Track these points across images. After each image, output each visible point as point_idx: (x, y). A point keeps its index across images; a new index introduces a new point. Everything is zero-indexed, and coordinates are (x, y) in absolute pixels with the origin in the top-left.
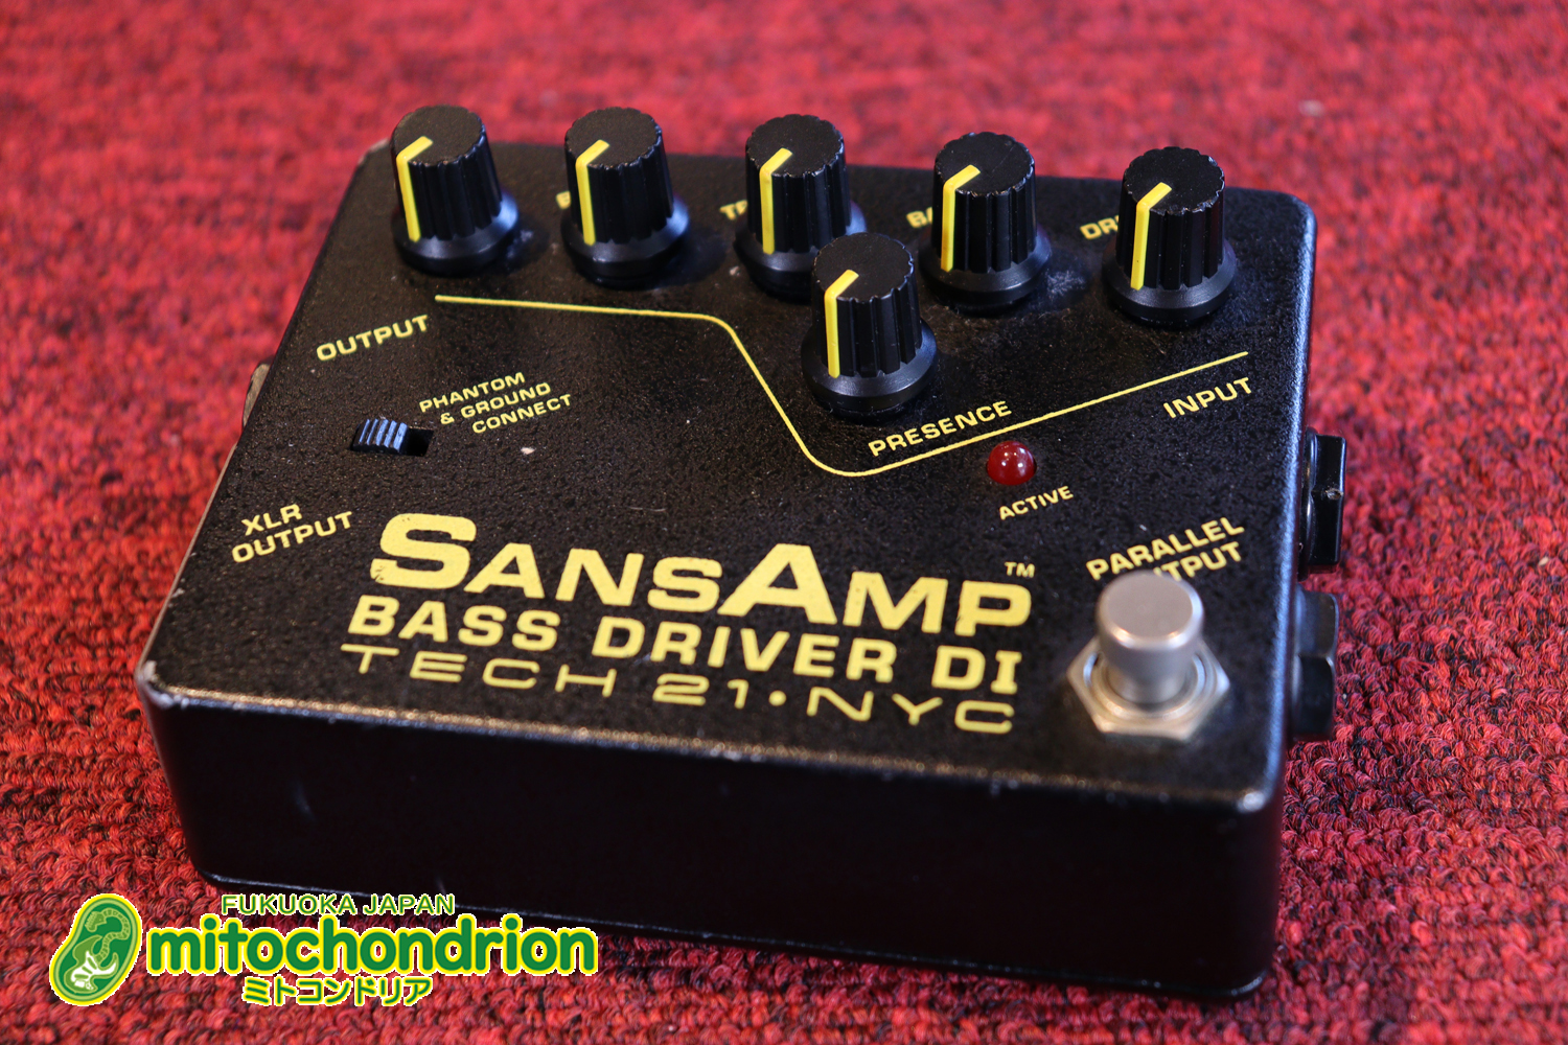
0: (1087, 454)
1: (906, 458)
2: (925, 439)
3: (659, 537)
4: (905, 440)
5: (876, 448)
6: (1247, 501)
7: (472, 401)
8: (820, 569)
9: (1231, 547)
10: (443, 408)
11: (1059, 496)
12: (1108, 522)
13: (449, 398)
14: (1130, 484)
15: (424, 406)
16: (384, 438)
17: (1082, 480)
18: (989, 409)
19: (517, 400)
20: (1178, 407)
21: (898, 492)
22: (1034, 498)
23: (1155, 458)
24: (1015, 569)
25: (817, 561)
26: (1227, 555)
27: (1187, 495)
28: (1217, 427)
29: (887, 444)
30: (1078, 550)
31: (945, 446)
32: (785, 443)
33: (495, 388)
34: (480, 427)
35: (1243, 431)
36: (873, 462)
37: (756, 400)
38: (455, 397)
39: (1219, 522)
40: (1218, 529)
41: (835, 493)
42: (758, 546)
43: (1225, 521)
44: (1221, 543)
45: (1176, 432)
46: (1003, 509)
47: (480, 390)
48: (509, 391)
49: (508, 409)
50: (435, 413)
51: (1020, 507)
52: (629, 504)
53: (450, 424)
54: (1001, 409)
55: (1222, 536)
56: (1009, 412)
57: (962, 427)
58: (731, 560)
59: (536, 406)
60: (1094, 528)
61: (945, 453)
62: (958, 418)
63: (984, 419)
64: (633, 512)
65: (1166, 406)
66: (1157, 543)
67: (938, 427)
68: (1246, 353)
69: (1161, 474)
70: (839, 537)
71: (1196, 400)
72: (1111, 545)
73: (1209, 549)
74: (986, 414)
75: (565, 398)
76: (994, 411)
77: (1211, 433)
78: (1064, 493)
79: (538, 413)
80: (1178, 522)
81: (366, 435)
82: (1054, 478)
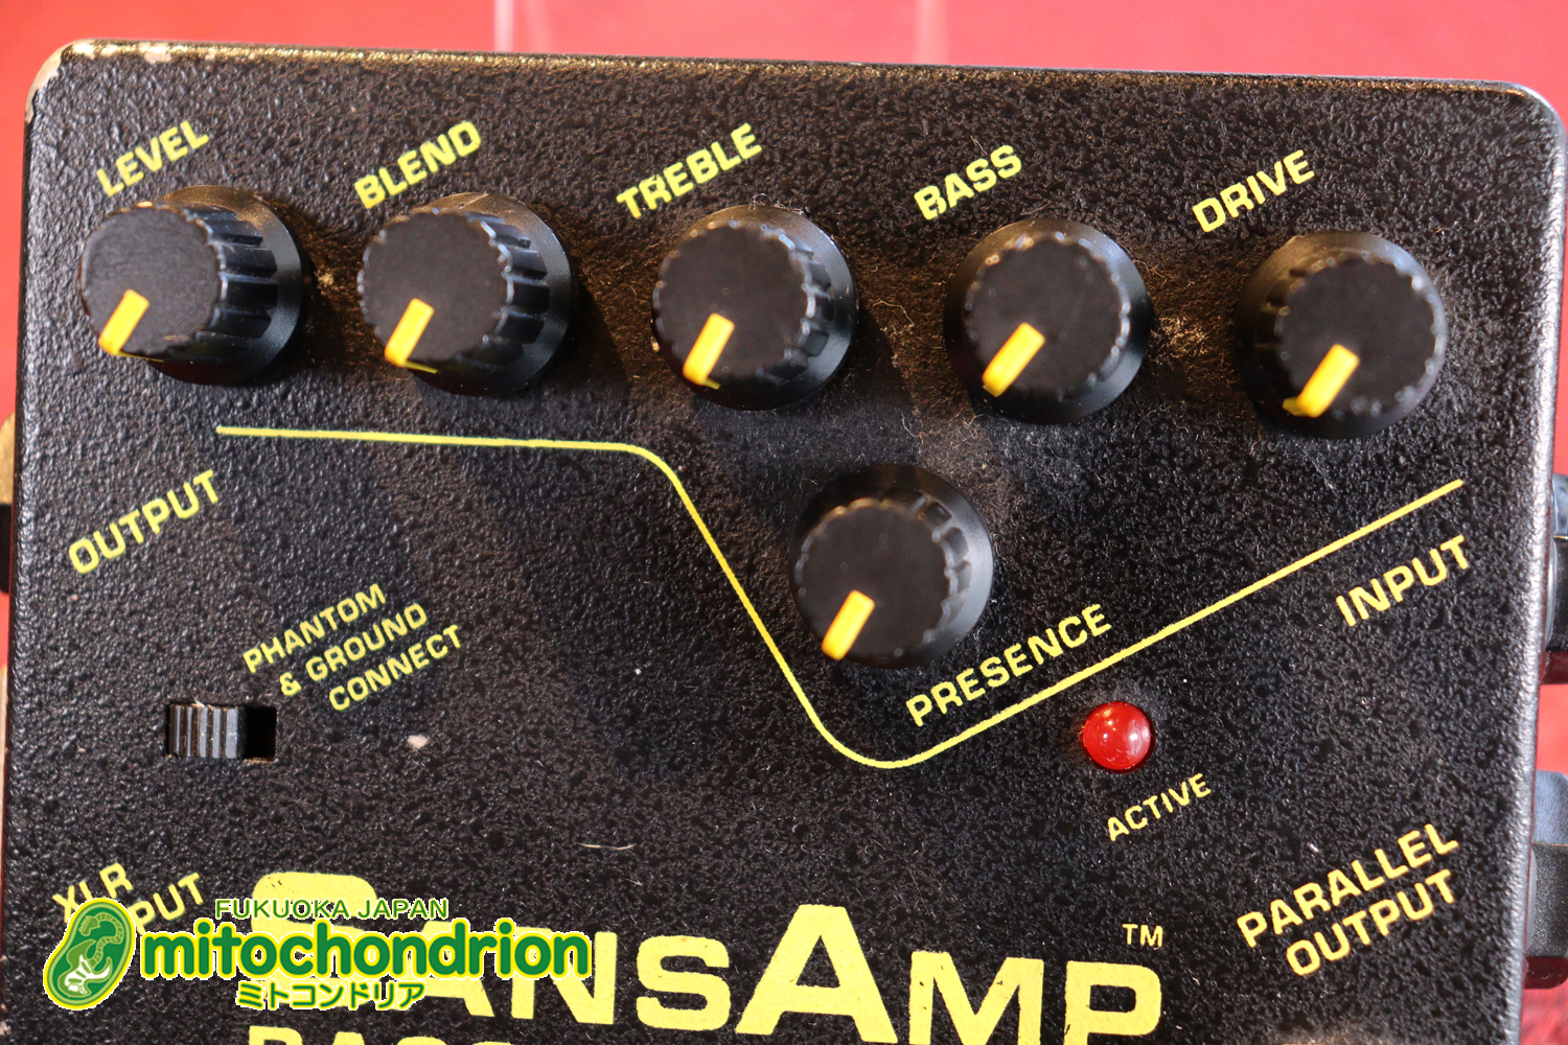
0: (1226, 707)
1: (963, 729)
2: (988, 689)
3: (633, 900)
4: (960, 693)
5: (918, 709)
6: (1461, 789)
7: (318, 648)
8: (865, 948)
9: (1439, 879)
10: (281, 665)
11: (1191, 793)
12: (1263, 840)
13: (283, 643)
14: (1291, 764)
15: (253, 659)
16: (209, 744)
17: (1221, 759)
18: (1075, 621)
19: (382, 642)
20: (1360, 603)
21: (958, 797)
22: (1155, 798)
23: (1326, 710)
24: (1136, 934)
25: (859, 934)
26: (1434, 892)
27: (1374, 783)
28: (1416, 644)
29: (934, 702)
30: (1221, 895)
31: (1018, 700)
32: (783, 706)
33: (347, 619)
34: (340, 698)
35: (1456, 648)
36: (913, 740)
37: (730, 622)
38: (293, 641)
39: (1423, 832)
40: (1421, 846)
41: (867, 803)
42: (771, 910)
43: (1430, 830)
44: (1427, 870)
45: (1357, 657)
46: (1112, 821)
47: (325, 624)
48: (366, 622)
49: (374, 660)
50: (269, 672)
51: (1137, 817)
52: (581, 840)
53: (296, 696)
54: (1093, 620)
55: (1427, 857)
56: (1108, 627)
57: (1040, 660)
58: (741, 939)
59: (412, 650)
60: (1245, 851)
61: (1019, 716)
62: (1034, 642)
63: (1071, 644)
64: (585, 852)
65: (1340, 601)
66: (1335, 876)
67: (1005, 664)
68: (1458, 483)
69: (1336, 742)
70: (884, 888)
71: (1386, 588)
72: (1269, 882)
73: (1407, 883)
74: (1073, 631)
75: (451, 631)
76: (1084, 625)
77: (1407, 658)
78: (1196, 785)
79: (419, 666)
80: (1363, 836)
81: (183, 741)
82: (1179, 758)
